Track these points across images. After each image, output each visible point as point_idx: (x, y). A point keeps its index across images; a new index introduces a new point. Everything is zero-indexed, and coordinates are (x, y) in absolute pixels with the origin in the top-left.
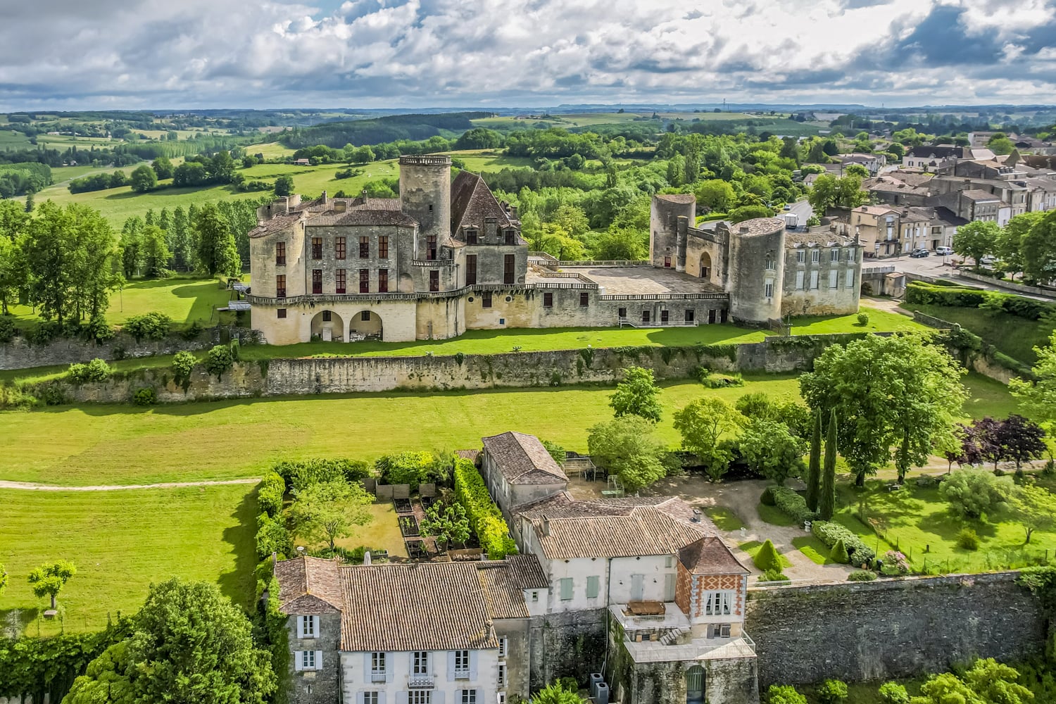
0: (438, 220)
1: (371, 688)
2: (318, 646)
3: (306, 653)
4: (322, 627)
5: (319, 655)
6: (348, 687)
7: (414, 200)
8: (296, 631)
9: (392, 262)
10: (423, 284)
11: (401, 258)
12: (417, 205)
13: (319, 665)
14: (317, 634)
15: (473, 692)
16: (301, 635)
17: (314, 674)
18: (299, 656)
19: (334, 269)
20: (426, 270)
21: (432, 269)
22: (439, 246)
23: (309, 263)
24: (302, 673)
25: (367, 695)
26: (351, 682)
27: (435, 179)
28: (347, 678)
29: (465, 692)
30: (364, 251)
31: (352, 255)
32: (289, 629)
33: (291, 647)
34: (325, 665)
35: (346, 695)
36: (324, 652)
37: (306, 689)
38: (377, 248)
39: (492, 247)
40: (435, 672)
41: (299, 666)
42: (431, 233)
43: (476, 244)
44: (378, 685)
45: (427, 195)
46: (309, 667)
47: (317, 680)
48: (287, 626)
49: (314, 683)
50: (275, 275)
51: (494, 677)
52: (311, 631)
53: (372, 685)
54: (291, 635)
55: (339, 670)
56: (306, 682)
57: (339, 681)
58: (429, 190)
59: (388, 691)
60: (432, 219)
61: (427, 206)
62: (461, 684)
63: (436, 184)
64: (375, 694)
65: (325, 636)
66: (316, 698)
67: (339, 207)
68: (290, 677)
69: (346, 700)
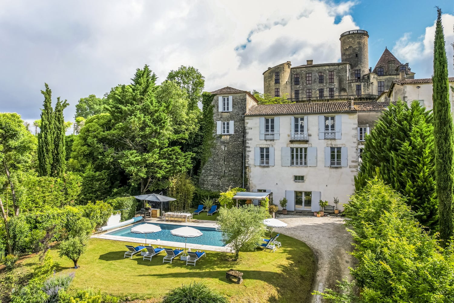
0: (361, 62)
1: (264, 144)
2: (231, 118)
3: (224, 124)
4: (234, 105)
5: (232, 123)
6: (249, 143)
7: (347, 53)
8: (218, 107)
9: (336, 84)
10: (353, 92)
11: (341, 81)
12: (349, 55)
13: (232, 131)
14: (231, 109)
15: (339, 149)
16: (221, 109)
17: (228, 137)
18: (219, 124)
19: (305, 89)
20: (354, 85)
21: (357, 84)
22: (362, 75)
23: (293, 87)
24: (221, 136)
25: (262, 149)
26: (251, 139)
27: (358, 41)
28: (248, 136)
29: (332, 149)
30: (321, 80)
31: (315, 82)
32: (214, 106)
33: (214, 118)
34: (236, 131)
35: (248, 149)
36: (235, 122)
37: (223, 147)
38: (328, 77)
39: (393, 76)
40: (310, 132)
41: (219, 131)
42: (357, 68)
43: (384, 75)
44: (269, 142)
45: (354, 49)
46: (226, 133)
47: (230, 141)
48: (212, 103)
49: (228, 143)
50: (274, 88)
51: (355, 136)
52: (228, 109)
53: (265, 142)
54: (215, 110)
55: (244, 132)
56: (223, 143)
57: (244, 142)
58: (356, 46)
59: (276, 147)
60: (358, 61)
61: (355, 55)
62: (329, 142)
63: (359, 43)
64: (267, 149)
65: (236, 110)
66: (229, 153)
67: (309, 63)
68: (213, 138)
69: (247, 153)
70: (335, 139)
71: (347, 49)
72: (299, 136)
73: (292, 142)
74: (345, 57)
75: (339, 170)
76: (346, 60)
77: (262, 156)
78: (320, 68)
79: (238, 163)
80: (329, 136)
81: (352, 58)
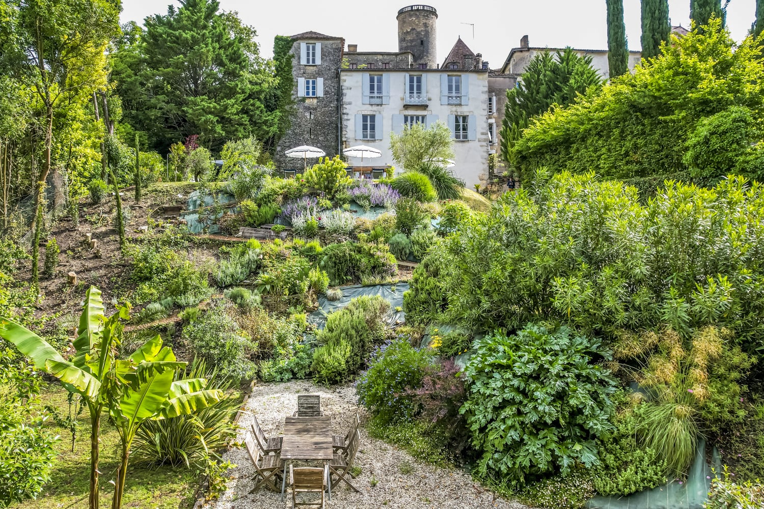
0: (428, 52)
1: (368, 110)
2: (319, 74)
3: (308, 83)
4: (323, 56)
5: (320, 81)
6: (347, 109)
7: (409, 38)
8: (299, 58)
12: (411, 41)
13: (320, 93)
14: (318, 61)
15: (465, 118)
16: (303, 61)
17: (315, 101)
18: (302, 82)
24: (304, 100)
25: (365, 117)
26: (350, 104)
27: (424, 21)
28: (346, 99)
29: (458, 118)
32: (293, 56)
33: (294, 73)
34: (326, 93)
35: (345, 117)
36: (325, 79)
37: (307, 114)
40: (430, 95)
41: (302, 92)
42: (422, 62)
44: (375, 108)
45: (419, 33)
46: (311, 96)
47: (318, 106)
48: (291, 52)
49: (315, 109)
52: (314, 61)
53: (370, 108)
54: (294, 62)
55: (339, 94)
56: (308, 109)
57: (339, 108)
58: (421, 29)
59: (385, 114)
60: (423, 52)
61: (419, 41)
62: (454, 108)
63: (425, 25)
64: (373, 117)
65: (326, 64)
66: (317, 123)
67: (352, 49)
68: (293, 102)
69: (344, 123)
70: (460, 105)
71: (407, 32)
72: (415, 101)
73: (406, 107)
74: (404, 45)
75: (466, 144)
76: (407, 48)
77: (365, 127)
78: (370, 56)
79: (331, 137)
80: (454, 101)
81: (415, 46)
